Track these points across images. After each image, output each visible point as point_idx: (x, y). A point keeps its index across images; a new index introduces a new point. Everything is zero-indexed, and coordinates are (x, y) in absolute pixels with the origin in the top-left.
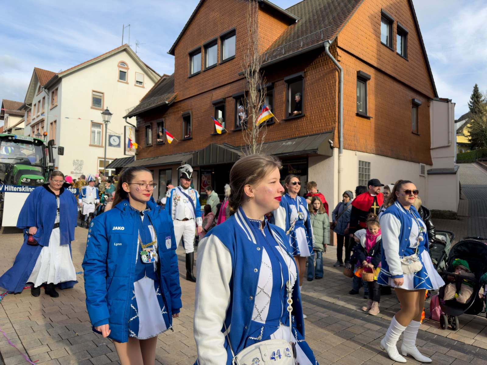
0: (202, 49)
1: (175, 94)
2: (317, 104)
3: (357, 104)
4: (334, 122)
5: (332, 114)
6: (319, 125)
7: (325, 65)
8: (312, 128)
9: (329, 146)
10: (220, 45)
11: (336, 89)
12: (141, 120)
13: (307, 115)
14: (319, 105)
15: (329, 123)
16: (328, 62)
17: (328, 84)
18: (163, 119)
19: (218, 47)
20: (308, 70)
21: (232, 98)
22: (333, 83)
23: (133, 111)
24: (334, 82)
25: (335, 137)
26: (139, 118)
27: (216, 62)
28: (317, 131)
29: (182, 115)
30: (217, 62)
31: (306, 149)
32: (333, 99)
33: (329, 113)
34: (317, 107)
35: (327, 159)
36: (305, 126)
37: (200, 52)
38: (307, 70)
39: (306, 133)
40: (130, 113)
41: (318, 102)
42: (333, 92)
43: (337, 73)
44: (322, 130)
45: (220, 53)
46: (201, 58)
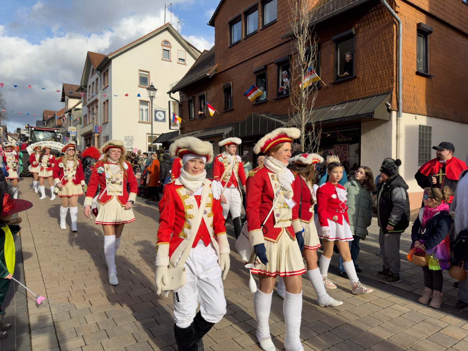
0: (242, 16)
1: (217, 65)
2: (371, 63)
3: (417, 61)
4: (391, 82)
5: (389, 73)
6: (374, 86)
7: (381, 18)
8: (365, 90)
9: (387, 110)
10: (260, 10)
11: (393, 44)
12: (184, 94)
13: (359, 77)
14: (373, 64)
15: (385, 84)
16: (383, 15)
17: (384, 40)
18: (205, 93)
19: (258, 12)
20: (360, 26)
21: (274, 64)
22: (390, 38)
23: (176, 85)
24: (391, 36)
25: (393, 99)
26: (181, 93)
27: (257, 28)
28: (372, 93)
29: (223, 87)
30: (259, 27)
31: (359, 114)
32: (390, 56)
33: (386, 72)
34: (371, 67)
35: (384, 125)
36: (357, 88)
37: (241, 20)
38: (358, 26)
39: (358, 96)
40: (173, 88)
41: (372, 61)
42: (390, 48)
43: (395, 26)
44: (377, 92)
45: (261, 18)
46: (241, 26)
